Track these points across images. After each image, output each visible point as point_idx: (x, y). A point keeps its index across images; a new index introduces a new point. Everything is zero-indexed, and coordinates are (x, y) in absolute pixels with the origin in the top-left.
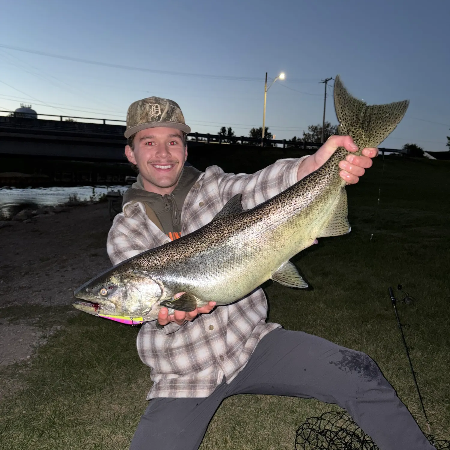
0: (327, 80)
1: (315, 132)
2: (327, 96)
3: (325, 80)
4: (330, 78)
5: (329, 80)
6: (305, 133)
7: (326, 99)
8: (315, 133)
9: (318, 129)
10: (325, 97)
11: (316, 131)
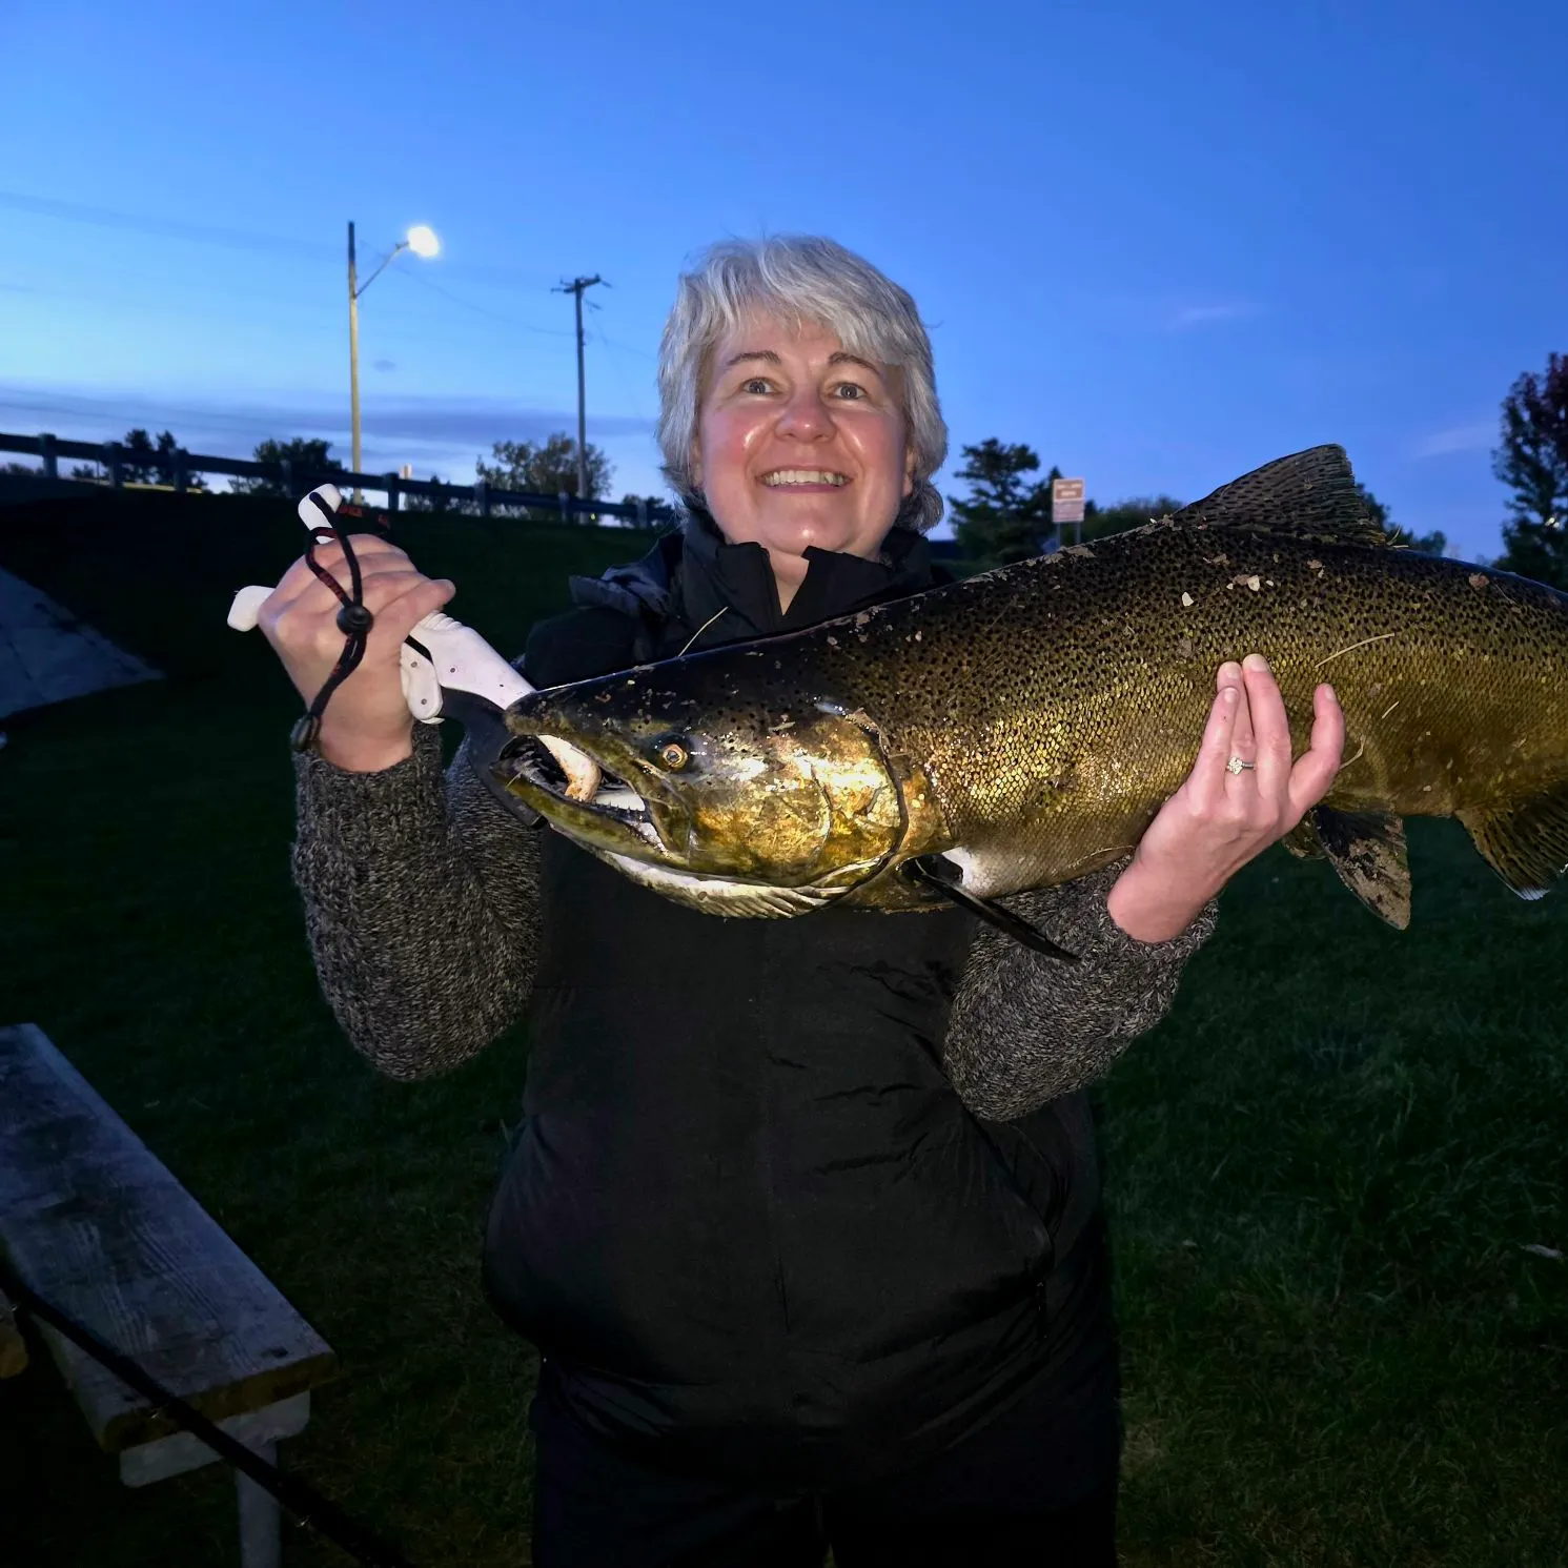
0: (582, 282)
1: (518, 464)
2: (585, 339)
3: (573, 282)
4: (592, 276)
5: (590, 282)
6: (487, 467)
7: (585, 348)
8: (521, 470)
9: (532, 457)
10: (581, 344)
11: (523, 463)
